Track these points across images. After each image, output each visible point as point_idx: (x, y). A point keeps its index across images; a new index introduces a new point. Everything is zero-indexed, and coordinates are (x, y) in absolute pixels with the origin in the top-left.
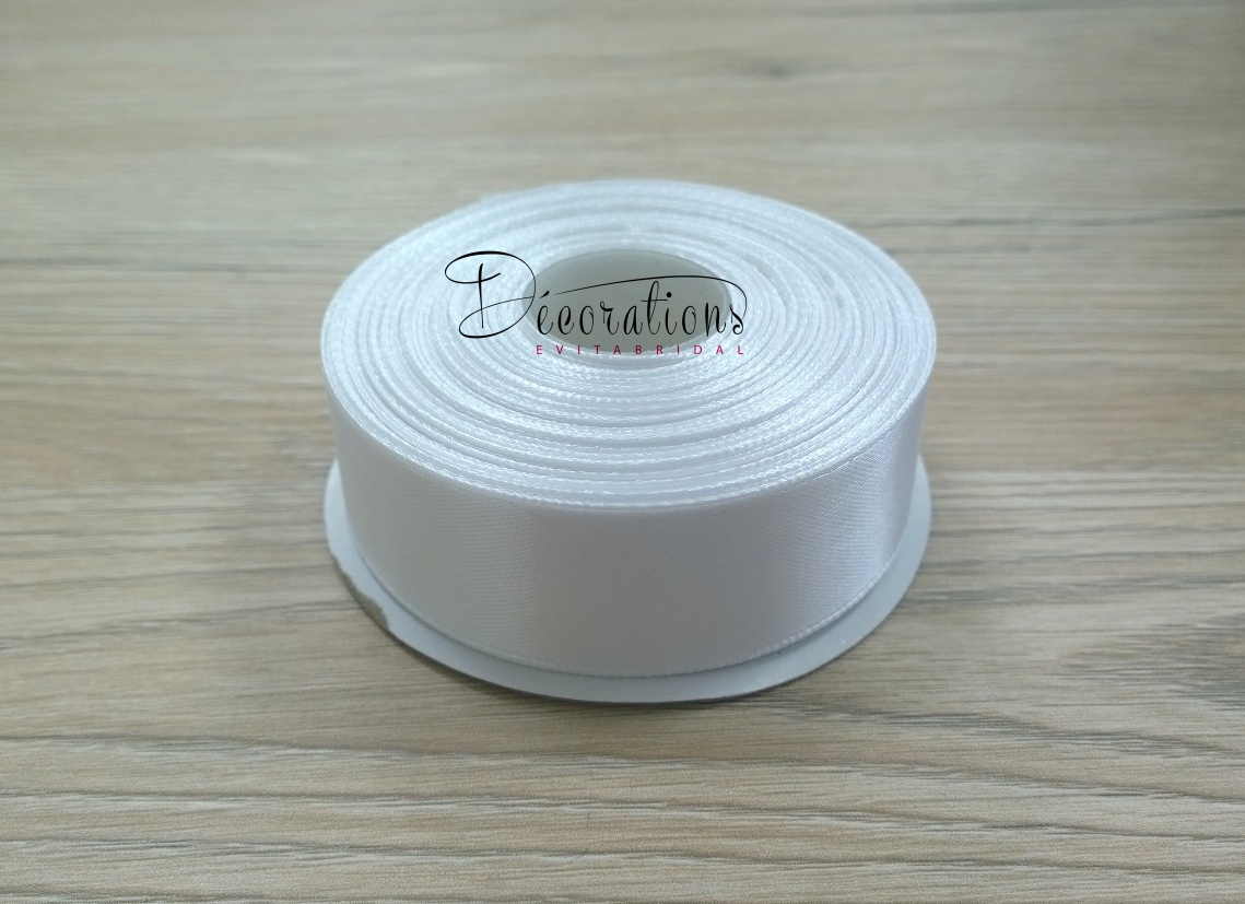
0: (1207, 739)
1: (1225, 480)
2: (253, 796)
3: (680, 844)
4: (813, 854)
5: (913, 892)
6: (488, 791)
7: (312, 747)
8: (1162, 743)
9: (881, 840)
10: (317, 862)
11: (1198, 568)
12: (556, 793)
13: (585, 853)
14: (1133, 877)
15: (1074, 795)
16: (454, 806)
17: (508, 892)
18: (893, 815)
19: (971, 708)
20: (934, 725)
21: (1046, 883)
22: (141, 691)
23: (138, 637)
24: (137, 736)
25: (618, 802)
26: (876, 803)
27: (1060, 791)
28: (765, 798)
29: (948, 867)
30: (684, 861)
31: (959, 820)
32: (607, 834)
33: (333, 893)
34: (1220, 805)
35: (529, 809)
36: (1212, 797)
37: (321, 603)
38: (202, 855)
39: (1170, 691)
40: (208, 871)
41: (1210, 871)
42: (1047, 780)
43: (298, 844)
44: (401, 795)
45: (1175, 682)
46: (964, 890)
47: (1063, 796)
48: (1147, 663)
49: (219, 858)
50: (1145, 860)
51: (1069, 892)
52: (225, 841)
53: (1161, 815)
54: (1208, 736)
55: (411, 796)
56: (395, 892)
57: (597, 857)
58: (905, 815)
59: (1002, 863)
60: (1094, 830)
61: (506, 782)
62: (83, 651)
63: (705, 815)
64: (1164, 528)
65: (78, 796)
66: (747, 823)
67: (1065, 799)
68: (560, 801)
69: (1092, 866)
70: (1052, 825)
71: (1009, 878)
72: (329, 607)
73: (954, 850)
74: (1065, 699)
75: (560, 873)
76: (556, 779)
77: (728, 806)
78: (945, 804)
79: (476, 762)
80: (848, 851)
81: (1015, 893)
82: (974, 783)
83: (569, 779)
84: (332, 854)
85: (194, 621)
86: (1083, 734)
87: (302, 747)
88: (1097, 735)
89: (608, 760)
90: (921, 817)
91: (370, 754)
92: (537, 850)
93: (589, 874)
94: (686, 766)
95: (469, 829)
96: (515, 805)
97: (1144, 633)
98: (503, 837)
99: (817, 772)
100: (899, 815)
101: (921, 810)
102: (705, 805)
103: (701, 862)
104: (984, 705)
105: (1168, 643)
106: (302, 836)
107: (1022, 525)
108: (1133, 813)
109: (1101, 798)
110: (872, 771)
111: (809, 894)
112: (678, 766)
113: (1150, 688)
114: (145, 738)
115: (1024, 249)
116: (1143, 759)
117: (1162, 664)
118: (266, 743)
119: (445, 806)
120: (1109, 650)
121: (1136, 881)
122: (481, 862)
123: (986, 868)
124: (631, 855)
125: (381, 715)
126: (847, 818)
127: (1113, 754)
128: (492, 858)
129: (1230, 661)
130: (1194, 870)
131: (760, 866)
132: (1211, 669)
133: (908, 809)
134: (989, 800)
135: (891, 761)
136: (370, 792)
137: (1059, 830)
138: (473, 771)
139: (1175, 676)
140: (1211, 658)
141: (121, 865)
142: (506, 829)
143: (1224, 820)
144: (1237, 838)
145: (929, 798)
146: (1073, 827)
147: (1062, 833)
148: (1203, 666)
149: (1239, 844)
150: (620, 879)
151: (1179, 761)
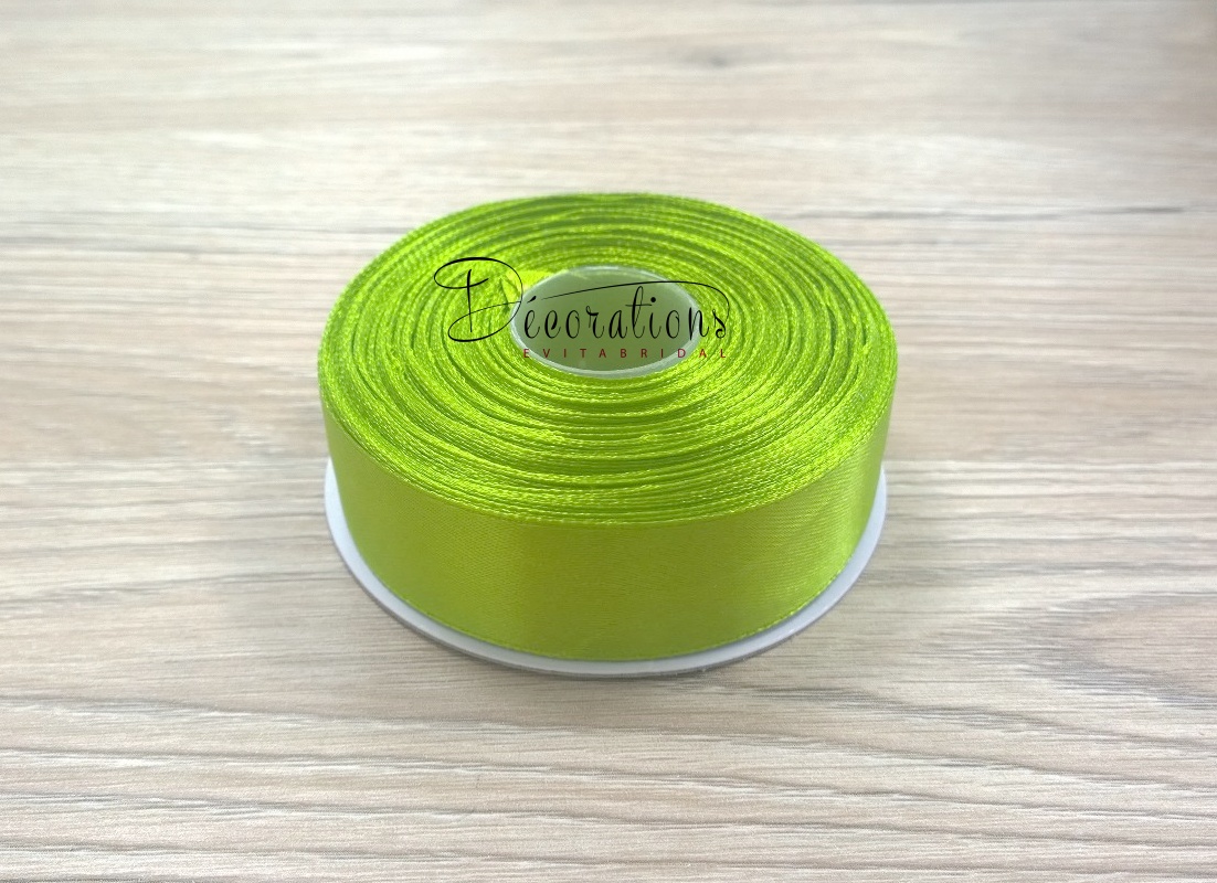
0: (1046, 715)
1: (1093, 471)
2: (176, 754)
3: (559, 805)
4: (678, 815)
5: (765, 852)
6: (390, 753)
7: (231, 710)
8: (1004, 718)
9: (741, 804)
10: (228, 817)
11: (1057, 554)
12: (451, 756)
13: (473, 812)
14: (965, 841)
15: (919, 765)
16: (354, 767)
17: (400, 847)
18: (754, 781)
19: (836, 683)
20: (801, 698)
21: (886, 844)
22: (78, 656)
23: (78, 605)
24: (73, 697)
25: (506, 765)
26: (740, 769)
27: (908, 761)
28: (640, 764)
29: (800, 829)
30: (561, 821)
31: (814, 786)
32: (494, 795)
33: (242, 845)
34: (1051, 776)
35: (425, 771)
36: (1044, 769)
37: (249, 575)
38: (125, 809)
39: (1022, 670)
40: (130, 824)
41: (1034, 836)
42: (897, 751)
43: (212, 799)
44: (309, 756)
45: (1024, 661)
46: (810, 850)
47: (911, 765)
48: (1000, 644)
49: (141, 812)
50: (977, 826)
51: (905, 853)
52: (146, 796)
53: (996, 784)
54: (1048, 712)
55: (319, 757)
56: (298, 845)
57: (483, 815)
58: (766, 782)
59: (848, 826)
60: (934, 797)
61: (405, 745)
62: (27, 617)
63: (584, 779)
64: (1032, 516)
65: (16, 753)
66: (621, 786)
67: (911, 769)
68: (453, 763)
69: (929, 830)
70: (897, 791)
71: (853, 840)
72: (255, 579)
73: (807, 814)
74: (922, 676)
75: (448, 829)
76: (452, 744)
77: (606, 771)
78: (801, 772)
79: (379, 726)
80: (711, 812)
81: (857, 854)
82: (832, 752)
83: (464, 744)
84: (243, 809)
85: (130, 590)
86: (934, 709)
87: (222, 710)
88: (947, 710)
89: (500, 727)
91: (284, 718)
92: (430, 808)
93: (474, 830)
94: (571, 733)
95: (369, 789)
96: (412, 767)
97: (1000, 615)
98: (400, 795)
99: (690, 740)
100: (760, 780)
101: (781, 777)
102: (586, 769)
103: (576, 822)
104: (847, 680)
105: (1021, 625)
106: (218, 792)
107: (901, 511)
108: (971, 782)
109: (945, 768)
110: (740, 740)
111: (671, 852)
112: (564, 733)
113: (1000, 667)
114: (80, 699)
115: (933, 243)
116: (987, 732)
117: (1014, 644)
118: (190, 705)
119: (349, 767)
120: (966, 631)
121: (966, 844)
122: (377, 819)
123: (833, 830)
124: (514, 814)
125: (296, 681)
126: (712, 783)
127: (959, 727)
128: (387, 815)
129: (1076, 643)
130: (1018, 836)
131: (629, 825)
132: (1058, 650)
133: (769, 776)
134: (842, 768)
135: (758, 732)
136: (282, 752)
137: (902, 797)
138: (377, 734)
139: (1025, 656)
140: (1060, 639)
141: (51, 816)
142: (403, 787)
143: (1053, 790)
144: (1063, 807)
145: (788, 765)
146: (916, 794)
147: (904, 800)
148: (1051, 647)
149: (1065, 813)
150: (502, 836)
151: (1018, 734)
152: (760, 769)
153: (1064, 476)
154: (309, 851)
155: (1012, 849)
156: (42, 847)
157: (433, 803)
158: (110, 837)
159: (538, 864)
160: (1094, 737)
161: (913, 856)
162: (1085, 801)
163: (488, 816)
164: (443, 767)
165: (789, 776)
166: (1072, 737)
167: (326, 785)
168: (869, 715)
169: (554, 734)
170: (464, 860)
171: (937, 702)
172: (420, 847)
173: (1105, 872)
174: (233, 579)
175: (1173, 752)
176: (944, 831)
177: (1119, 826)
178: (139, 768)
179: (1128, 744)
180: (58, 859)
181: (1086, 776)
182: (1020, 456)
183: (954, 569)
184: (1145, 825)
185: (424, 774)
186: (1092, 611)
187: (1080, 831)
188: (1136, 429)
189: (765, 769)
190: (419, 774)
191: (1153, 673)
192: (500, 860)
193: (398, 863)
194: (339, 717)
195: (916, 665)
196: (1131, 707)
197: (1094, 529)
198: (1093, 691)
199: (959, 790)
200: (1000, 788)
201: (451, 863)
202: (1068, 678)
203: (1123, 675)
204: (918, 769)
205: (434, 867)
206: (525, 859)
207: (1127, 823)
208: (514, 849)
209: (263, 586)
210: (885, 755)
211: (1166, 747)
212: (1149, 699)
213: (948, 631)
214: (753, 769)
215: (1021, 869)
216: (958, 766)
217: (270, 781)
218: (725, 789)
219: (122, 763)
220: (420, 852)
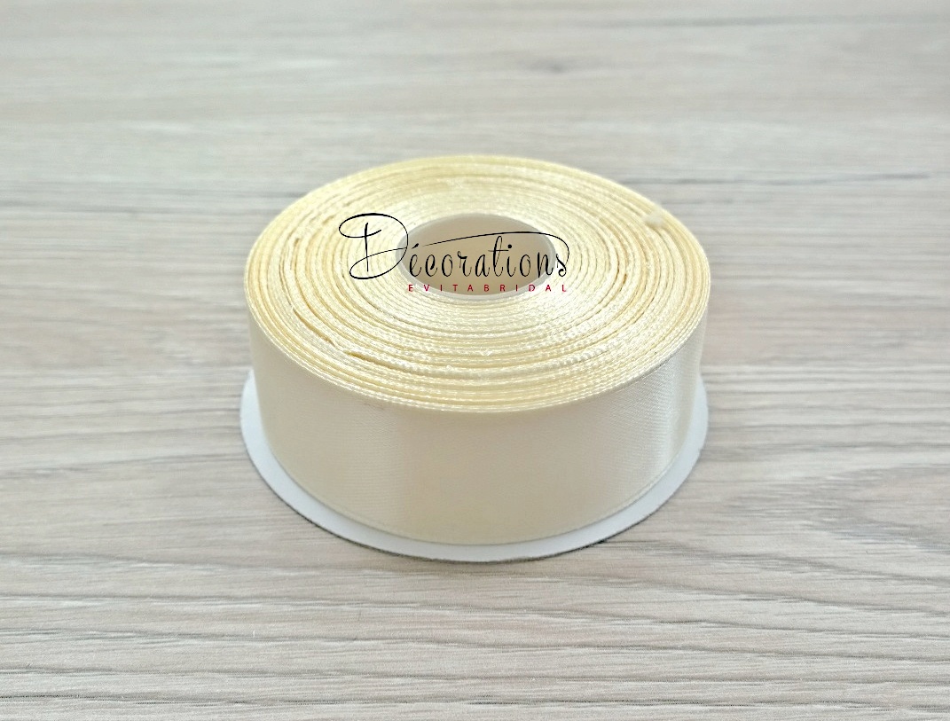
0: (827, 560)
1: (861, 373)
2: (110, 596)
3: (425, 633)
4: (525, 641)
5: (597, 669)
6: (287, 594)
7: (157, 562)
8: (791, 562)
9: (576, 631)
10: (154, 645)
11: (832, 436)
12: (337, 596)
13: (355, 639)
14: (761, 658)
15: (723, 600)
16: (257, 605)
17: (294, 668)
18: (587, 613)
19: (654, 537)
20: (625, 549)
21: (696, 662)
22: (32, 521)
23: (33, 481)
24: (25, 553)
25: (383, 602)
26: (576, 605)
27: (712, 597)
28: (493, 601)
29: (625, 651)
30: (428, 646)
31: (636, 617)
32: (373, 626)
33: (163, 668)
34: (831, 607)
35: (317, 607)
36: (825, 602)
38: (67, 639)
39: (805, 525)
40: (71, 651)
41: (818, 655)
42: (705, 589)
43: (140, 632)
44: (220, 597)
45: (808, 519)
46: (634, 667)
47: (716, 600)
48: (788, 505)
49: (80, 642)
50: (771, 647)
51: (712, 668)
52: (85, 630)
53: (786, 614)
54: (827, 558)
55: (228, 598)
56: (210, 667)
57: (363, 643)
58: (597, 614)
59: (665, 648)
60: (735, 624)
61: (300, 588)
63: (448, 612)
64: (811, 407)
66: (478, 619)
67: (716, 603)
68: (339, 602)
69: (732, 650)
70: (704, 621)
71: (669, 659)
72: (177, 460)
73: (631, 639)
74: (725, 530)
75: (334, 654)
76: (339, 586)
77: (465, 606)
78: (626, 605)
79: (279, 573)
80: (551, 639)
81: (672, 670)
82: (651, 591)
83: (348, 586)
84: (165, 640)
85: (76, 469)
86: (734, 556)
87: (151, 562)
88: (745, 557)
89: (379, 573)
90: (608, 615)
91: (201, 567)
92: (319, 637)
93: (356, 654)
95: (270, 622)
97: (787, 483)
98: (295, 627)
99: (534, 582)
100: (592, 614)
101: (609, 610)
102: (448, 605)
103: (441, 647)
104: (663, 534)
105: (804, 490)
106: (145, 626)
108: (765, 612)
109: (744, 602)
110: (575, 581)
111: (519, 669)
112: (431, 577)
113: (788, 523)
115: (729, 202)
116: (777, 574)
117: (799, 505)
118: (122, 559)
119: (254, 606)
120: (760, 495)
121: (762, 661)
122: (276, 646)
123: (652, 651)
124: (389, 641)
125: (211, 539)
126: (552, 615)
127: (755, 570)
128: (284, 643)
129: (850, 504)
130: (806, 655)
131: (484, 650)
132: (834, 509)
133: (599, 609)
134: (659, 603)
135: (590, 574)
136: (198, 595)
137: (709, 625)
138: (276, 580)
139: (808, 514)
140: (836, 501)
141: (5, 646)
142: (298, 621)
143: (833, 618)
144: (841, 631)
145: (614, 600)
146: (720, 622)
147: (710, 627)
148: (830, 507)
149: (842, 636)
150: (379, 658)
151: (803, 575)
152: (592, 604)
153: (837, 376)
154: (219, 671)
155: (800, 664)
157: (323, 633)
158: (55, 661)
159: (409, 680)
160: (866, 576)
161: (717, 671)
162: (860, 627)
163: (367, 642)
164: (329, 605)
165: (616, 609)
166: (847, 576)
167: (234, 620)
168: (682, 561)
169: (424, 578)
170: (348, 678)
171: (737, 550)
172: (311, 668)
173: (877, 682)
174: (162, 461)
175: (930, 588)
176: (743, 651)
177: (889, 646)
178: (80, 607)
179: (893, 582)
180: (11, 680)
181: (860, 607)
182: (802, 361)
183: (749, 448)
184: (909, 644)
185: (315, 610)
186: (863, 479)
187: (855, 650)
188: (894, 341)
189: (597, 603)
190: (312, 610)
191: (913, 526)
192: (378, 677)
193: (293, 680)
194: (246, 567)
195: (719, 522)
196: (895, 553)
197: (862, 416)
198: (864, 541)
199: (754, 619)
200: (788, 617)
201: (337, 680)
202: (844, 531)
203: (888, 528)
204: (722, 603)
205: (322, 683)
206: (398, 676)
207: (894, 643)
208: (388, 668)
209: (186, 465)
210: (695, 592)
211: (924, 584)
212: (910, 546)
213: (746, 495)
214: (585, 604)
215: (807, 680)
216: (754, 600)
217: (188, 617)
218: (563, 620)
219: (66, 603)
220: (312, 671)
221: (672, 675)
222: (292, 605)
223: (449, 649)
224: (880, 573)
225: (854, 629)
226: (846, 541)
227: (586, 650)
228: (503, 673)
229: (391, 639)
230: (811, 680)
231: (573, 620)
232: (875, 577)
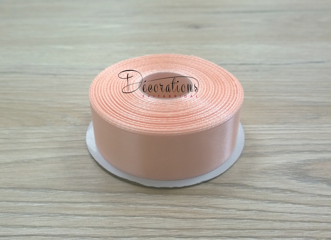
0: (295, 190)
1: (305, 127)
2: (51, 202)
3: (159, 214)
4: (193, 217)
5: (218, 226)
6: (111, 201)
7: (66, 191)
8: (283, 191)
9: (210, 214)
10: (66, 218)
11: (296, 148)
12: (128, 202)
13: (135, 216)
14: (274, 223)
15: (260, 203)
17: (114, 226)
18: (214, 207)
19: (236, 182)
20: (226, 186)
21: (252, 224)
22: (23, 177)
23: (23, 164)
24: (22, 188)
25: (144, 204)
26: (210, 205)
27: (257, 202)
28: (181, 203)
29: (227, 220)
30: (159, 219)
31: (230, 209)
32: (140, 212)
33: (70, 226)
34: (297, 205)
35: (121, 206)
36: (295, 204)
37: (70, 156)
38: (36, 217)
39: (287, 178)
40: (38, 221)
41: (294, 221)
42: (254, 199)
43: (61, 214)
44: (88, 202)
45: (288, 176)
46: (230, 226)
48: (281, 171)
49: (41, 217)
50: (277, 219)
51: (257, 226)
52: (43, 213)
55: (91, 203)
56: (86, 226)
58: (217, 208)
59: (241, 219)
60: (265, 211)
61: (115, 199)
62: (9, 167)
63: (166, 207)
64: (288, 139)
65: (6, 202)
66: (177, 209)
67: (258, 204)
68: (129, 204)
69: (264, 220)
70: (254, 210)
71: (242, 223)
72: (72, 157)
73: (229, 216)
74: (260, 180)
75: (128, 221)
76: (129, 199)
77: (172, 205)
78: (227, 205)
79: (108, 194)
80: (202, 216)
82: (235, 200)
83: (132, 199)
84: (70, 217)
85: (38, 160)
86: (264, 188)
87: (64, 191)
88: (267, 189)
89: (142, 194)
90: (221, 208)
91: (81, 193)
92: (122, 216)
93: (135, 221)
94: (162, 196)
95: (106, 211)
96: (118, 205)
97: (281, 164)
98: (114, 212)
99: (195, 197)
100: (215, 208)
101: (221, 206)
102: (166, 205)
103: (164, 219)
104: (239, 181)
105: (287, 166)
106: (63, 212)
107: (252, 138)
108: (275, 207)
109: (267, 204)
110: (209, 197)
111: (191, 226)
112: (160, 196)
113: (282, 177)
115: (257, 71)
116: (278, 194)
117: (285, 171)
118: (55, 189)
119: (100, 205)
120: (272, 168)
121: (274, 224)
122: (108, 219)
123: (237, 220)
124: (146, 217)
125: (85, 183)
126: (202, 208)
127: (271, 193)
128: (111, 218)
129: (303, 171)
130: (289, 221)
131: (179, 220)
132: (298, 173)
133: (218, 206)
134: (238, 204)
135: (214, 195)
136: (81, 202)
137: (256, 211)
138: (107, 196)
139: (288, 174)
140: (297, 170)
141: (16, 219)
142: (115, 210)
143: (298, 209)
144: (301, 213)
145: (223, 203)
146: (259, 211)
148: (296, 172)
149: (302, 215)
150: (143, 223)
151: (287, 195)
152: (215, 204)
153: (296, 128)
154: (89, 227)
155: (287, 225)
156: (13, 227)
157: (123, 214)
158: (32, 224)
159: (153, 230)
160: (309, 195)
161: (259, 227)
162: (307, 212)
163: (139, 217)
164: (125, 205)
165: (224, 206)
166: (303, 195)
167: (93, 210)
168: (246, 190)
169: (157, 196)
170: (132, 229)
171: (264, 186)
172: (120, 226)
173: (314, 230)
174: (67, 157)
176: (268, 220)
177: (318, 218)
178: (41, 206)
179: (319, 197)
180: (18, 230)
181: (307, 205)
182: (284, 123)
183: (267, 152)
184: (325, 218)
185: (121, 207)
186: (307, 163)
187: (306, 220)
188: (316, 117)
189: (217, 204)
190: (120, 207)
191: (324, 178)
192: (143, 229)
193: (114, 230)
194: (96, 192)
195: (258, 177)
196: (318, 187)
197: (305, 142)
198: (308, 183)
199: (271, 209)
200: (283, 209)
201: (129, 230)
202: (301, 180)
203: (316, 179)
204: (260, 204)
205: (124, 231)
206: (150, 229)
207: (319, 217)
208: (146, 226)
209: (75, 159)
210: (250, 200)
211: (329, 198)
212: (324, 185)
213: (267, 168)
214: (214, 205)
215: (290, 230)
216: (271, 203)
217: (78, 209)
218: (206, 210)
219: (36, 204)
220: (120, 227)
221: (243, 228)
222: (113, 205)
223: (167, 220)
224: (314, 194)
225: (306, 212)
226: (302, 183)
227: (214, 220)
228: (186, 227)
229: (147, 216)
230: (291, 230)
231: (209, 210)
232: (312, 195)
